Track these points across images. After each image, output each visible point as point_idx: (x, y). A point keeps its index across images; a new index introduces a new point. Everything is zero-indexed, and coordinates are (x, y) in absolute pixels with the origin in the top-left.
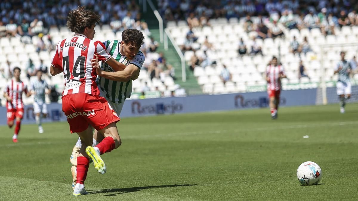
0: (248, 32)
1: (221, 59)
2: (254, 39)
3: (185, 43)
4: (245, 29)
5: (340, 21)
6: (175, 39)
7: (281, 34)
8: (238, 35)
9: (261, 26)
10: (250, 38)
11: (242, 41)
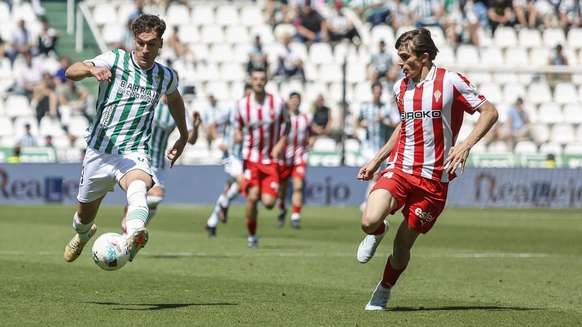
0: (274, 25)
1: (205, 83)
2: (287, 42)
3: (125, 39)
4: (267, 17)
5: (492, 14)
6: (101, 27)
7: (352, 34)
8: (249, 29)
9: (306, 10)
10: (276, 40)
11: (258, 44)
